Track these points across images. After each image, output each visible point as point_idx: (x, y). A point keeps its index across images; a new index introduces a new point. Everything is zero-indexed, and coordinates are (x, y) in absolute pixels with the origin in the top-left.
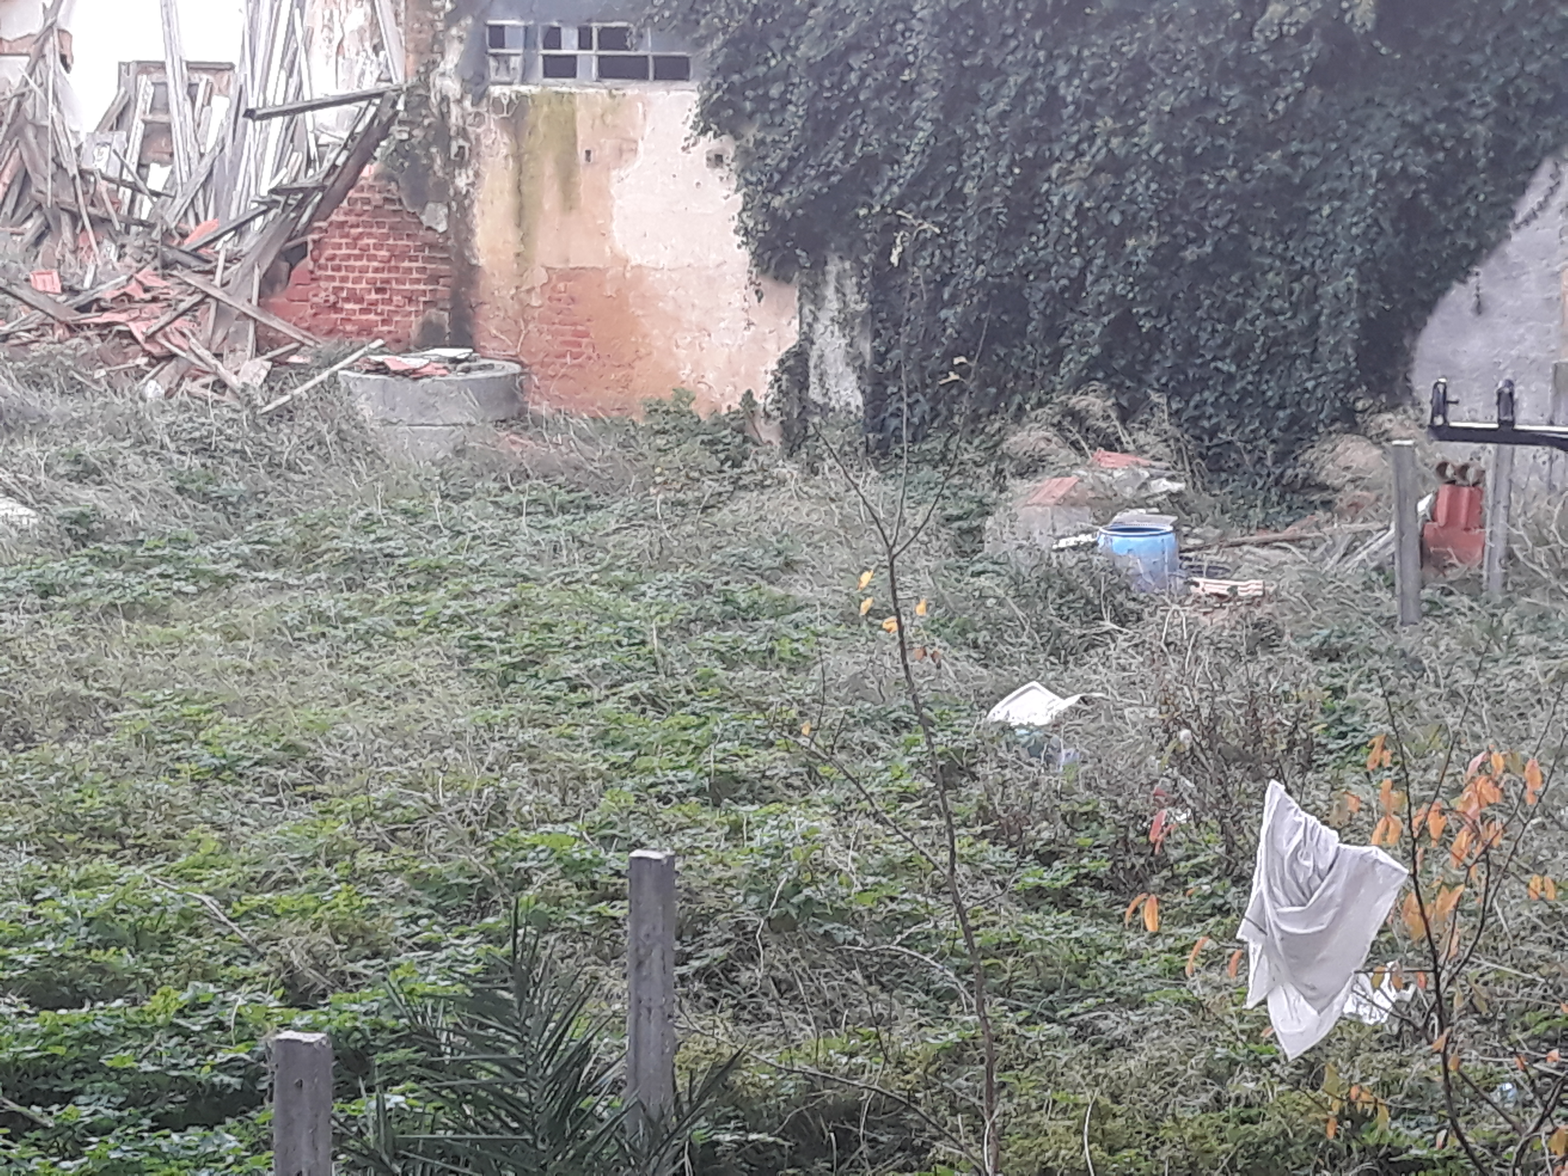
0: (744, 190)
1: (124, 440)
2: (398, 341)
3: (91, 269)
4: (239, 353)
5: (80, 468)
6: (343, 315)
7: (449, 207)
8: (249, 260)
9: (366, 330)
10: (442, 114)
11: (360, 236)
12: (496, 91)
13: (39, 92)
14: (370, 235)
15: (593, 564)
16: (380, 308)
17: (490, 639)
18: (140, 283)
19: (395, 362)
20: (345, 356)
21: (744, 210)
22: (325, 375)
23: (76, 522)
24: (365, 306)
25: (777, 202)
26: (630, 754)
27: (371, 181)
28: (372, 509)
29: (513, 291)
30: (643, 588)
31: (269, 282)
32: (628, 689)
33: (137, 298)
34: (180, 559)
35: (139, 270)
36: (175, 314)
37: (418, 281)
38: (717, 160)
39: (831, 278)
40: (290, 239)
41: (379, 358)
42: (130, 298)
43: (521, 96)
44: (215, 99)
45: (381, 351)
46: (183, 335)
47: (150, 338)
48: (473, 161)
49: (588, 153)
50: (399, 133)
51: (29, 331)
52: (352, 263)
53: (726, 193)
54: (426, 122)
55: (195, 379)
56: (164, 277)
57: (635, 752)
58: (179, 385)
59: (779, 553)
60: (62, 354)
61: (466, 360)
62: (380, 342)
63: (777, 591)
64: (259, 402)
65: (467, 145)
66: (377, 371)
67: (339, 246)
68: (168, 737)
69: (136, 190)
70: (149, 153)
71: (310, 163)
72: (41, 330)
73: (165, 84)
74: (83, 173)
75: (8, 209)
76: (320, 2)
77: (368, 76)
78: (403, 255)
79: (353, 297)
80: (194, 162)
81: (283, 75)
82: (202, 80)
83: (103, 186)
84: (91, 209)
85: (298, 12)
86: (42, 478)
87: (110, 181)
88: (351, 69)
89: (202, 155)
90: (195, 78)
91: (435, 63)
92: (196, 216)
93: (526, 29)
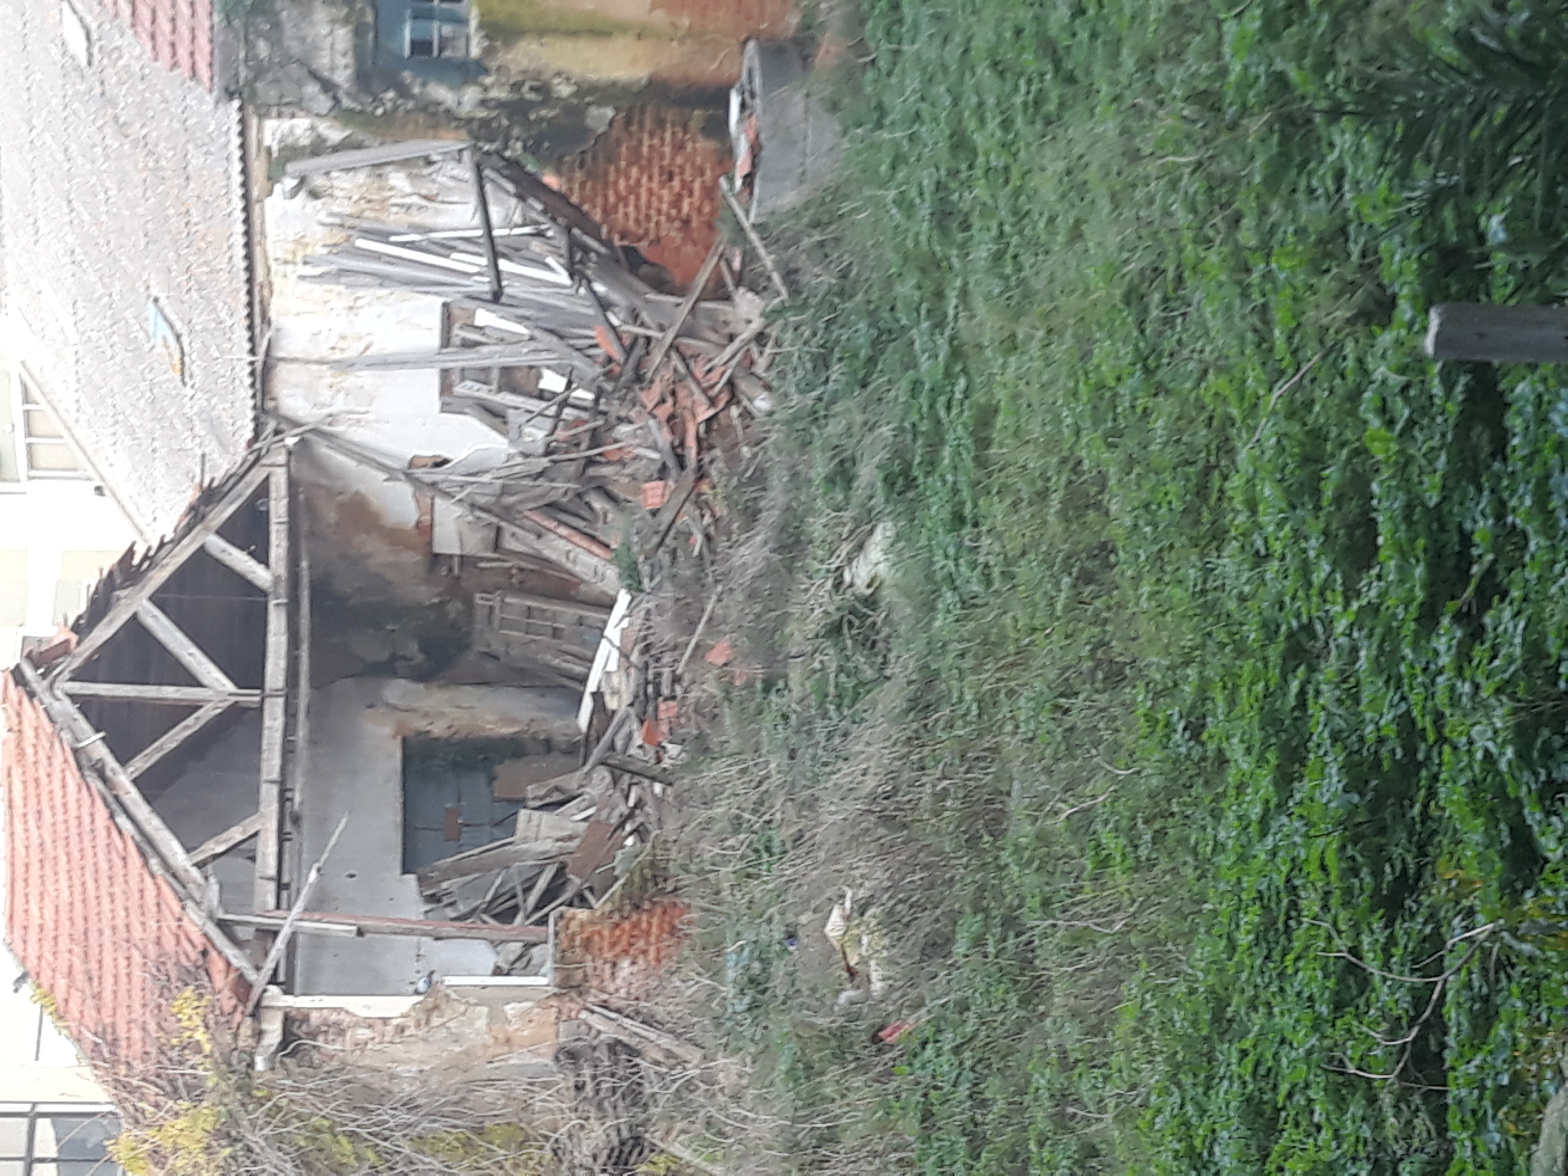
2: (721, 162)
3: (641, 452)
4: (728, 317)
6: (694, 214)
7: (589, 104)
8: (638, 303)
9: (710, 191)
10: (496, 107)
11: (617, 193)
12: (475, 52)
13: (469, 489)
14: (616, 183)
16: (687, 177)
17: (1028, 93)
18: (656, 406)
19: (742, 164)
20: (734, 214)
22: (753, 236)
24: (685, 192)
27: (563, 180)
29: (675, 44)
31: (661, 285)
33: (671, 410)
35: (644, 407)
36: (689, 377)
37: (662, 140)
40: (618, 261)
41: (738, 183)
42: (671, 418)
43: (481, 26)
44: (479, 322)
45: (731, 180)
46: (709, 369)
47: (711, 400)
48: (544, 77)
50: (515, 150)
51: (702, 516)
52: (643, 203)
54: (505, 122)
55: (753, 363)
56: (652, 382)
58: (760, 378)
60: (726, 486)
61: (742, 95)
62: (722, 180)
64: (777, 301)
65: (528, 84)
66: (751, 184)
67: (626, 215)
69: (564, 403)
70: (530, 388)
71: (540, 234)
72: (702, 505)
73: (463, 370)
74: (548, 452)
75: (581, 524)
76: (383, 216)
77: (455, 172)
78: (636, 151)
79: (676, 203)
80: (540, 346)
81: (455, 255)
82: (459, 333)
83: (560, 434)
84: (584, 446)
85: (393, 239)
86: (847, 515)
87: (555, 428)
88: (449, 189)
89: (532, 338)
90: (456, 341)
91: (448, 111)
92: (592, 346)
93: (415, 17)
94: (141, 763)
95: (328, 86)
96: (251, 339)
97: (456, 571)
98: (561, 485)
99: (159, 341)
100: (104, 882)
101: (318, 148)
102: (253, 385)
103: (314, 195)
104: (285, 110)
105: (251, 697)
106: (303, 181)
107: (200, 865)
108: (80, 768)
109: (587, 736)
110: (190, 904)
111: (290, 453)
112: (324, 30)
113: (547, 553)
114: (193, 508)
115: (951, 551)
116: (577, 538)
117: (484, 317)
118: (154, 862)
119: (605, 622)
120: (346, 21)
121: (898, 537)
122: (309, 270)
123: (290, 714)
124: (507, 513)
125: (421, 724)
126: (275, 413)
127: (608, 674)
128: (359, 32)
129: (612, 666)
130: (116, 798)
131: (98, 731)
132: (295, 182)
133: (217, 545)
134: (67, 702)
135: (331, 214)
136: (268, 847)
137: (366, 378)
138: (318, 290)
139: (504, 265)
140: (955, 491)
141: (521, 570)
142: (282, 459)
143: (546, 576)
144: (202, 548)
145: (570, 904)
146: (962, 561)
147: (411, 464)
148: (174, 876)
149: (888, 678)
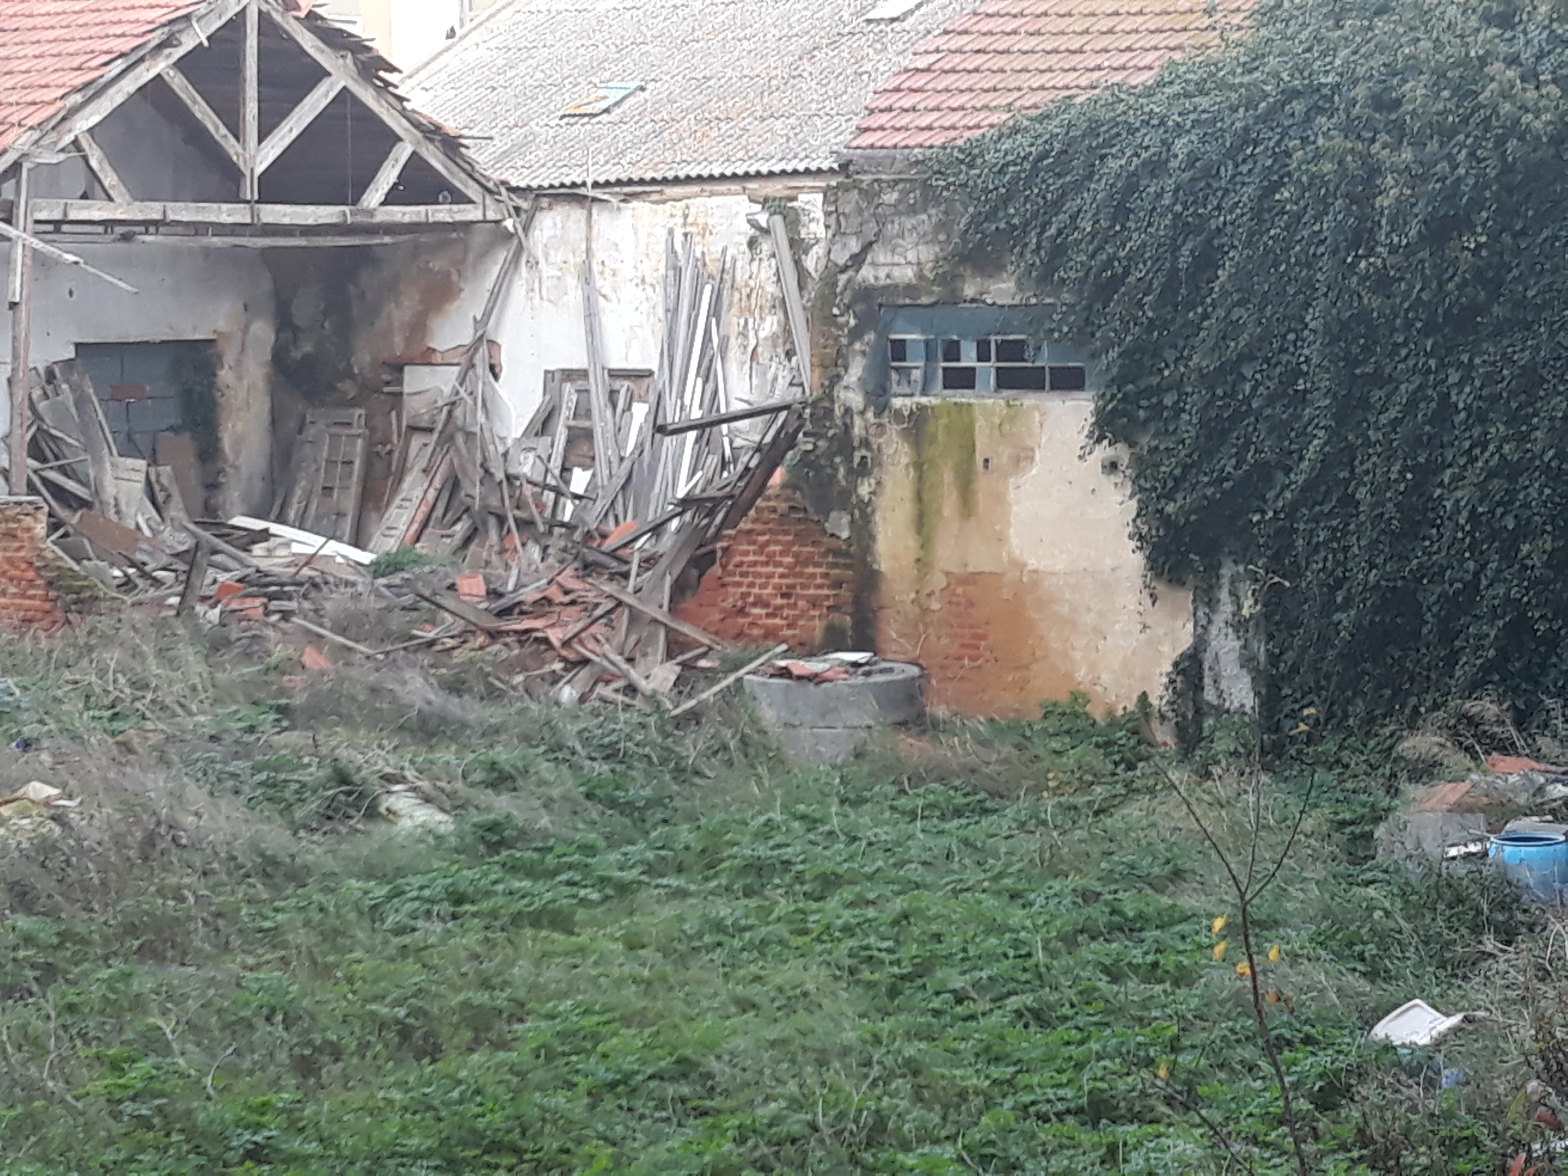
0: (1138, 496)
1: (537, 746)
2: (801, 644)
3: (515, 571)
4: (650, 658)
5: (496, 775)
6: (750, 620)
7: (852, 514)
8: (663, 564)
9: (771, 634)
10: (845, 424)
11: (767, 543)
12: (897, 402)
13: (470, 401)
14: (776, 543)
15: (985, 871)
16: (786, 612)
17: (880, 950)
18: (560, 586)
19: (799, 667)
20: (751, 660)
21: (1138, 515)
22: (731, 679)
23: (489, 830)
24: (771, 610)
25: (1170, 508)
26: (1012, 1069)
27: (777, 491)
28: (771, 815)
29: (913, 595)
30: (1032, 896)
31: (679, 589)
32: (1013, 1002)
33: (557, 602)
34: (586, 866)
35: (560, 573)
36: (591, 619)
37: (821, 586)
38: (1112, 467)
39: (1225, 581)
40: (701, 546)
41: (783, 663)
42: (551, 602)
43: (922, 408)
44: (635, 405)
45: (784, 655)
46: (597, 641)
47: (566, 644)
48: (875, 470)
49: (986, 461)
50: (805, 444)
51: (452, 637)
52: (759, 569)
53: (1120, 499)
54: (831, 433)
55: (607, 683)
56: (583, 579)
57: (1017, 1068)
58: (592, 690)
59: (1168, 862)
60: (483, 661)
61: (867, 663)
62: (784, 647)
63: (1165, 901)
64: (666, 705)
65: (869, 455)
66: (781, 676)
67: (746, 553)
68: (567, 1048)
69: (559, 493)
70: (573, 459)
72: (463, 637)
73: (588, 391)
74: (510, 478)
75: (438, 513)
76: (735, 310)
77: (780, 381)
78: (808, 561)
79: (760, 602)
80: (615, 467)
81: (700, 382)
82: (623, 386)
83: (528, 490)
84: (517, 512)
85: (713, 321)
86: (460, 785)
87: (535, 484)
88: (764, 375)
89: (622, 459)
90: (617, 384)
91: (839, 377)
92: (616, 517)
93: (927, 343)
94: (177, 81)
95: (857, 260)
96: (607, 184)
97: (386, 389)
98: (477, 491)
99: (602, 93)
100: (56, 49)
101: (798, 246)
102: (563, 186)
103: (752, 243)
104: (832, 220)
105: (250, 190)
106: (766, 232)
107: (76, 143)
108: (171, 22)
109: (224, 525)
110: (36, 134)
111: (497, 222)
112: (911, 256)
113: (408, 480)
114: (437, 129)
115: (427, 893)
116: (424, 510)
117: (640, 410)
118: (79, 98)
119: (341, 540)
120: (921, 276)
121: (439, 838)
122: (678, 238)
123: (235, 229)
124: (447, 440)
125: (229, 358)
126: (537, 208)
127: (287, 544)
128: (909, 289)
129: (296, 548)
130: (141, 59)
131: (209, 38)
132: (763, 224)
133: (402, 153)
134: (238, 9)
135: (734, 260)
136: (97, 211)
137: (575, 297)
138: (661, 248)
139: (692, 434)
140: (488, 894)
141: (390, 454)
142: (491, 215)
143: (386, 478)
144: (398, 139)
145: (50, 516)
146: (417, 904)
147: (491, 342)
148: (65, 118)
149: (295, 833)
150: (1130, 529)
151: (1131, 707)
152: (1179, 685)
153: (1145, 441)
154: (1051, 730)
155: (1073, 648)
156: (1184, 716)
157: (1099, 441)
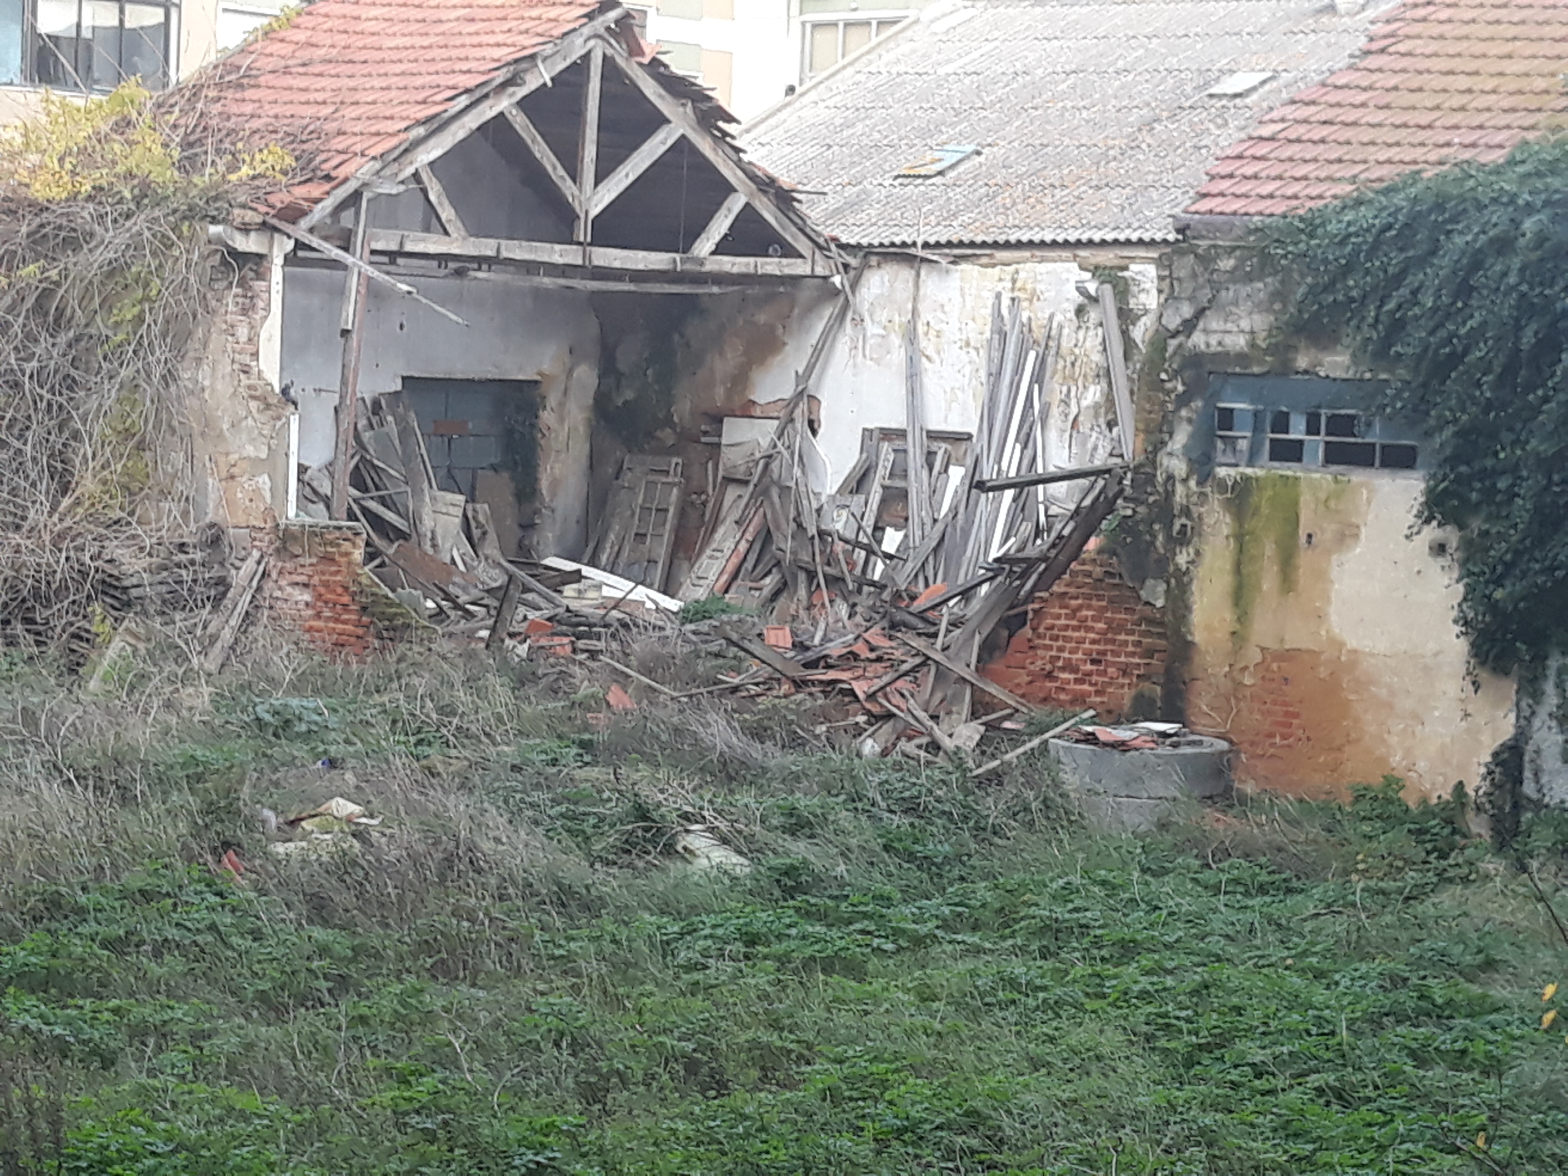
0: (1466, 580)
1: (837, 795)
2: (1109, 712)
3: (822, 625)
4: (954, 716)
5: (793, 820)
6: (1058, 684)
7: (1168, 582)
8: (971, 626)
9: (1080, 700)
10: (1166, 491)
11: (1080, 608)
12: (1222, 472)
13: (786, 454)
14: (1089, 607)
15: (1288, 949)
16: (1094, 678)
17: (1178, 1019)
18: (867, 642)
19: (1106, 733)
20: (1057, 725)
21: (1465, 599)
22: (1036, 742)
23: (786, 874)
24: (1079, 676)
25: (1498, 594)
26: (1311, 1146)
27: (1093, 555)
28: (1071, 878)
29: (1227, 669)
30: (1337, 977)
31: (988, 649)
32: (1315, 1080)
33: (863, 657)
34: (882, 916)
35: (867, 630)
36: (896, 675)
37: (1133, 654)
38: (1440, 549)
39: (1552, 674)
40: (1012, 607)
41: (1090, 729)
42: (855, 656)
43: (1246, 479)
44: (952, 469)
45: (1092, 721)
46: (903, 695)
47: (871, 697)
48: (1195, 539)
49: (1310, 536)
50: (1124, 509)
51: (757, 684)
52: (1069, 633)
53: (1446, 582)
54: (1151, 499)
55: (910, 739)
56: (891, 638)
58: (894, 745)
59: (1480, 951)
60: (786, 708)
61: (1175, 734)
62: (1091, 713)
63: (1476, 990)
64: (971, 764)
65: (1189, 523)
66: (1086, 741)
67: (1059, 617)
69: (870, 552)
70: (885, 517)
71: (1038, 533)
72: (768, 683)
73: (905, 451)
74: (822, 534)
75: (749, 565)
76: (1058, 377)
77: (1100, 450)
78: (1121, 628)
79: (1069, 667)
80: (928, 528)
81: (1018, 447)
82: (941, 448)
83: (839, 546)
84: (826, 568)
85: (1036, 387)
86: (757, 828)
87: (846, 542)
88: (1084, 444)
89: (935, 521)
90: (934, 446)
91: (1164, 443)
92: (926, 579)
93: (1256, 414)
94: (520, 121)
95: (1189, 326)
96: (938, 245)
97: (706, 439)
98: (788, 545)
99: (938, 155)
100: (401, 82)
101: (1126, 316)
102: (893, 245)
103: (1080, 311)
104: (1166, 284)
105: (583, 232)
106: (1095, 300)
107: (416, 176)
108: (516, 61)
109: (537, 565)
110: (378, 165)
111: (825, 278)
112: (1245, 324)
113: (721, 531)
114: (772, 181)
115: (720, 932)
116: (735, 561)
117: (957, 473)
118: (421, 131)
119: (650, 586)
120: (1253, 345)
121: (734, 879)
122: (1006, 302)
123: (565, 270)
124: (761, 493)
125: (552, 401)
126: (866, 266)
127: (598, 587)
128: (1241, 358)
129: (605, 591)
130: (486, 96)
131: (553, 79)
132: (1093, 292)
133: (736, 204)
134: (583, 52)
135: (1061, 327)
136: (434, 245)
137: (898, 356)
138: (987, 312)
139: (1009, 494)
140: (779, 937)
141: (704, 504)
142: (819, 271)
143: (698, 529)
144: (732, 190)
145: (368, 544)
146: (709, 942)
147: (811, 397)
148: (406, 151)
149: (592, 865)
150: (1455, 613)
151: (1446, 796)
152: (1497, 776)
153: (1476, 524)
154: (1362, 814)
155: (1389, 732)
156: (1501, 809)
157: (1427, 521)
